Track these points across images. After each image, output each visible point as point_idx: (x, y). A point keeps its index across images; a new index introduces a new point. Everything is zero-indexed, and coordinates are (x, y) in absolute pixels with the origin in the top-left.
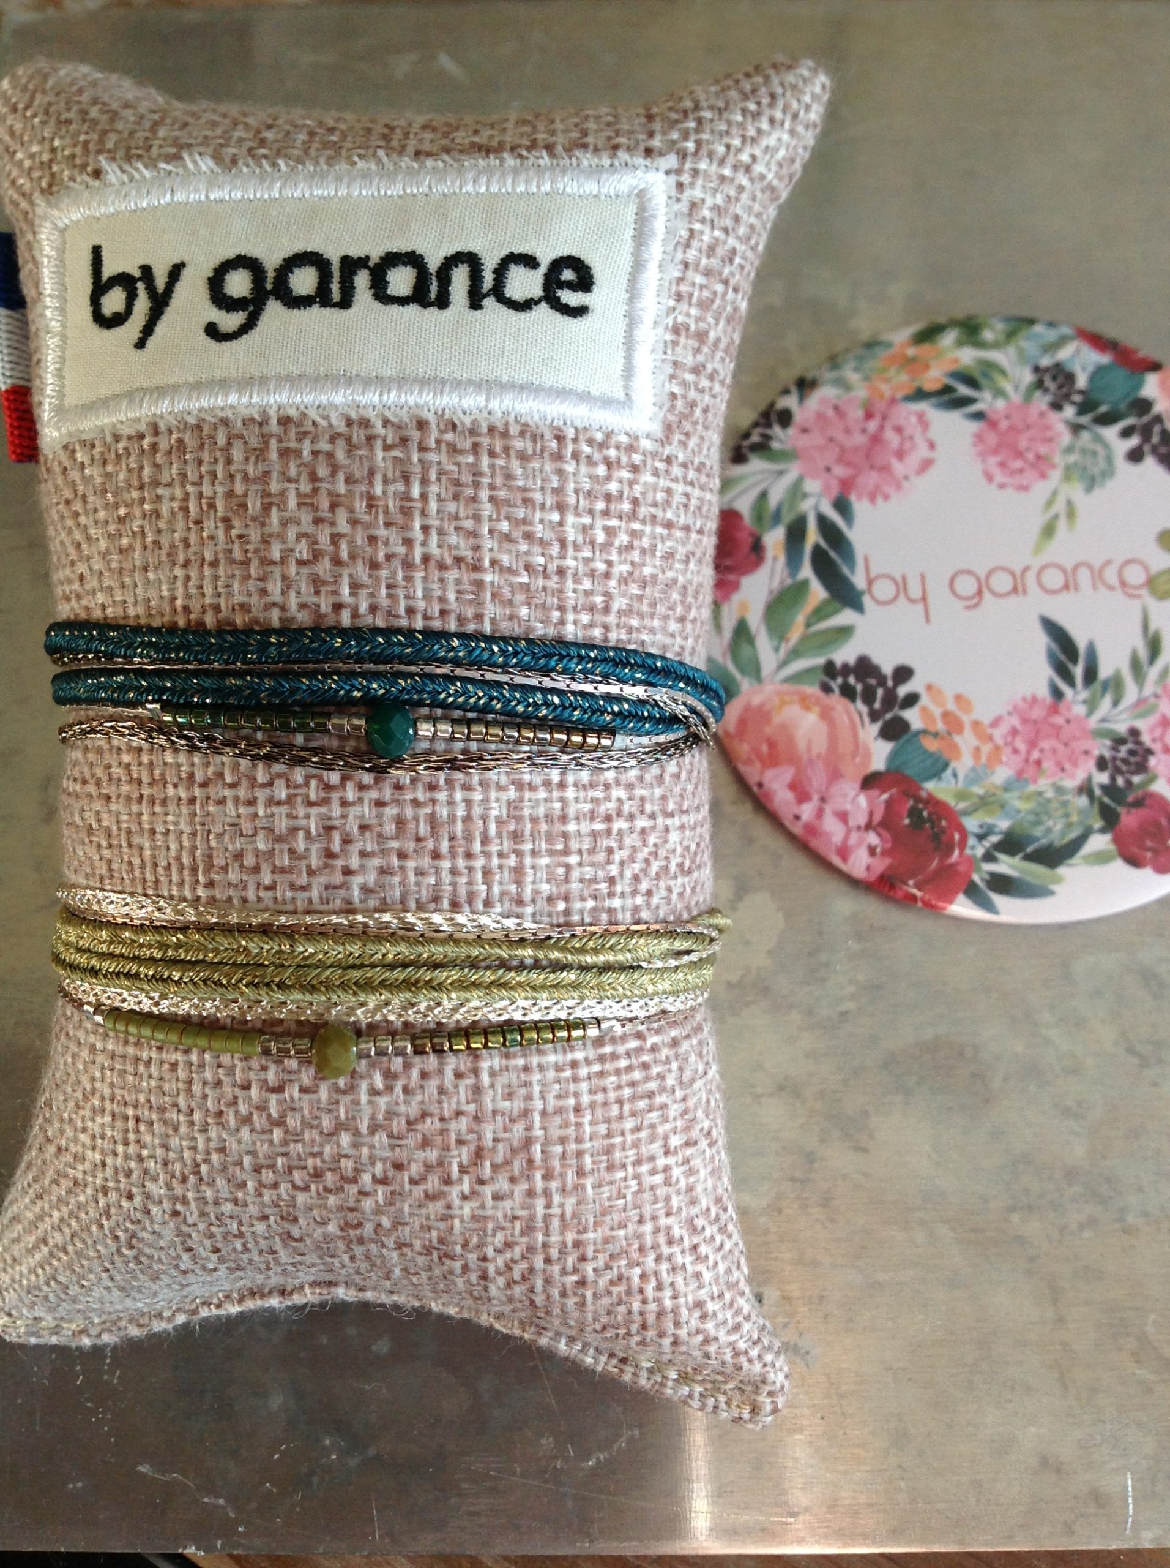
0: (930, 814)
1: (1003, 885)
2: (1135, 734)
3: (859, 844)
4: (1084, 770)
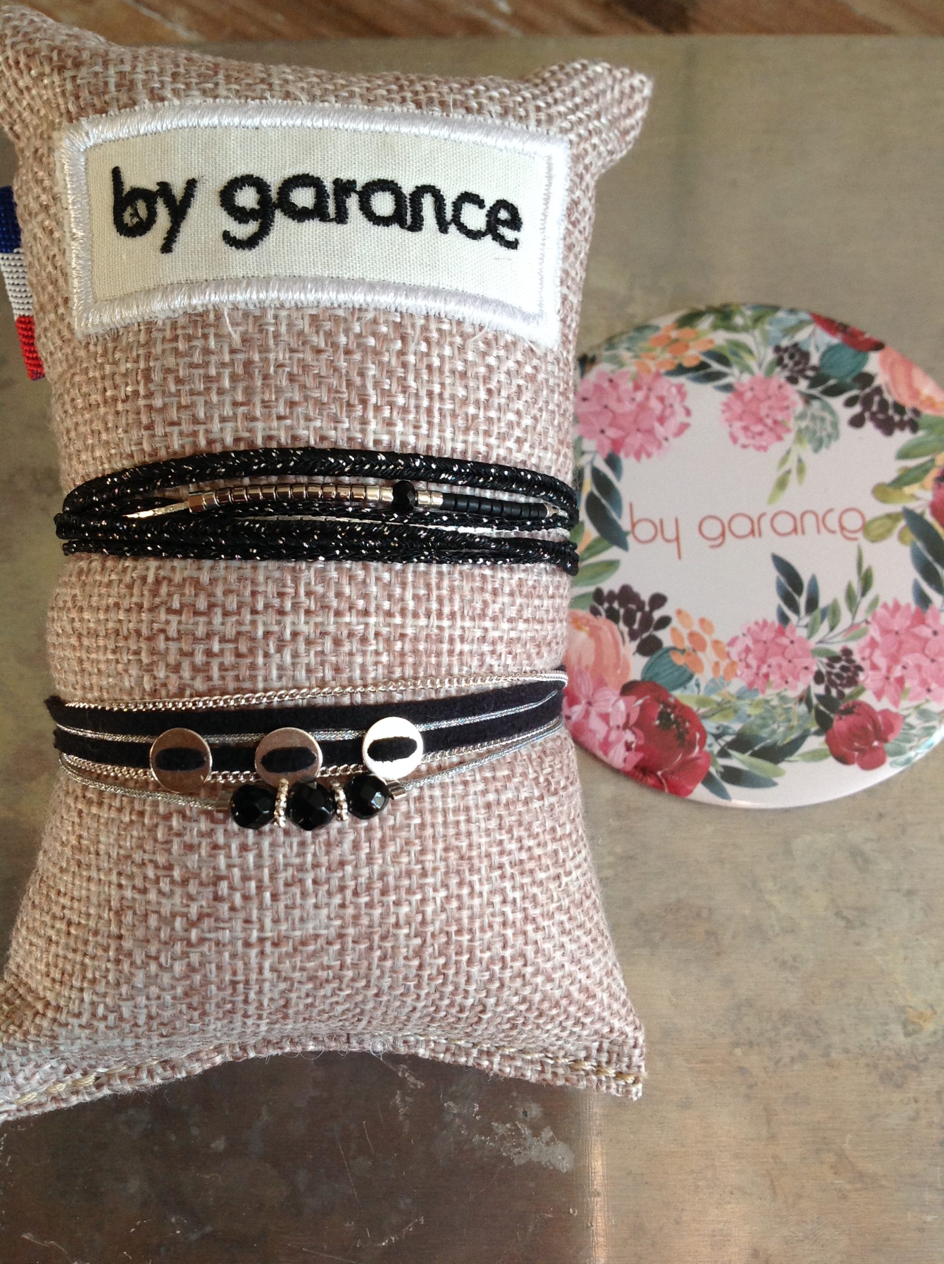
0: (676, 717)
1: (734, 776)
2: (847, 652)
3: (618, 740)
4: (804, 682)
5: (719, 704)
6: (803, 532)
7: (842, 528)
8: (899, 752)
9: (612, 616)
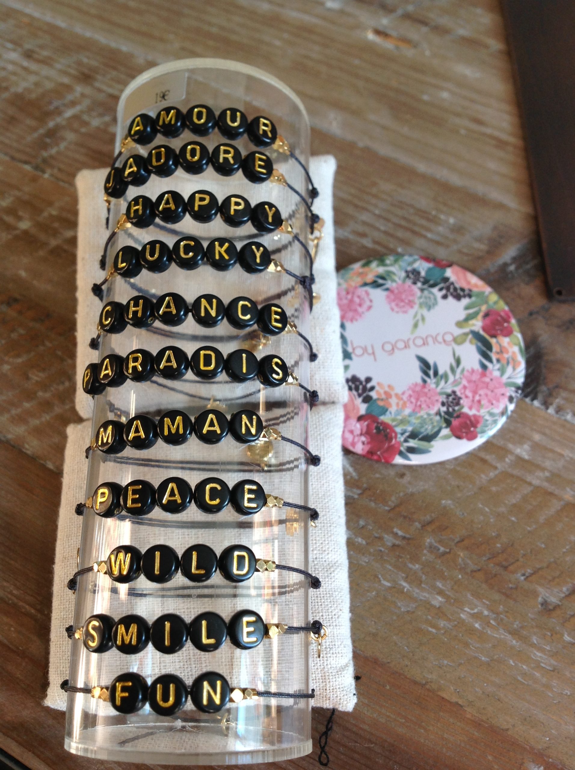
0: (383, 428)
1: (412, 450)
2: (454, 392)
3: (358, 441)
4: (438, 406)
5: (401, 420)
6: (428, 344)
7: (444, 341)
8: (483, 432)
9: (349, 388)
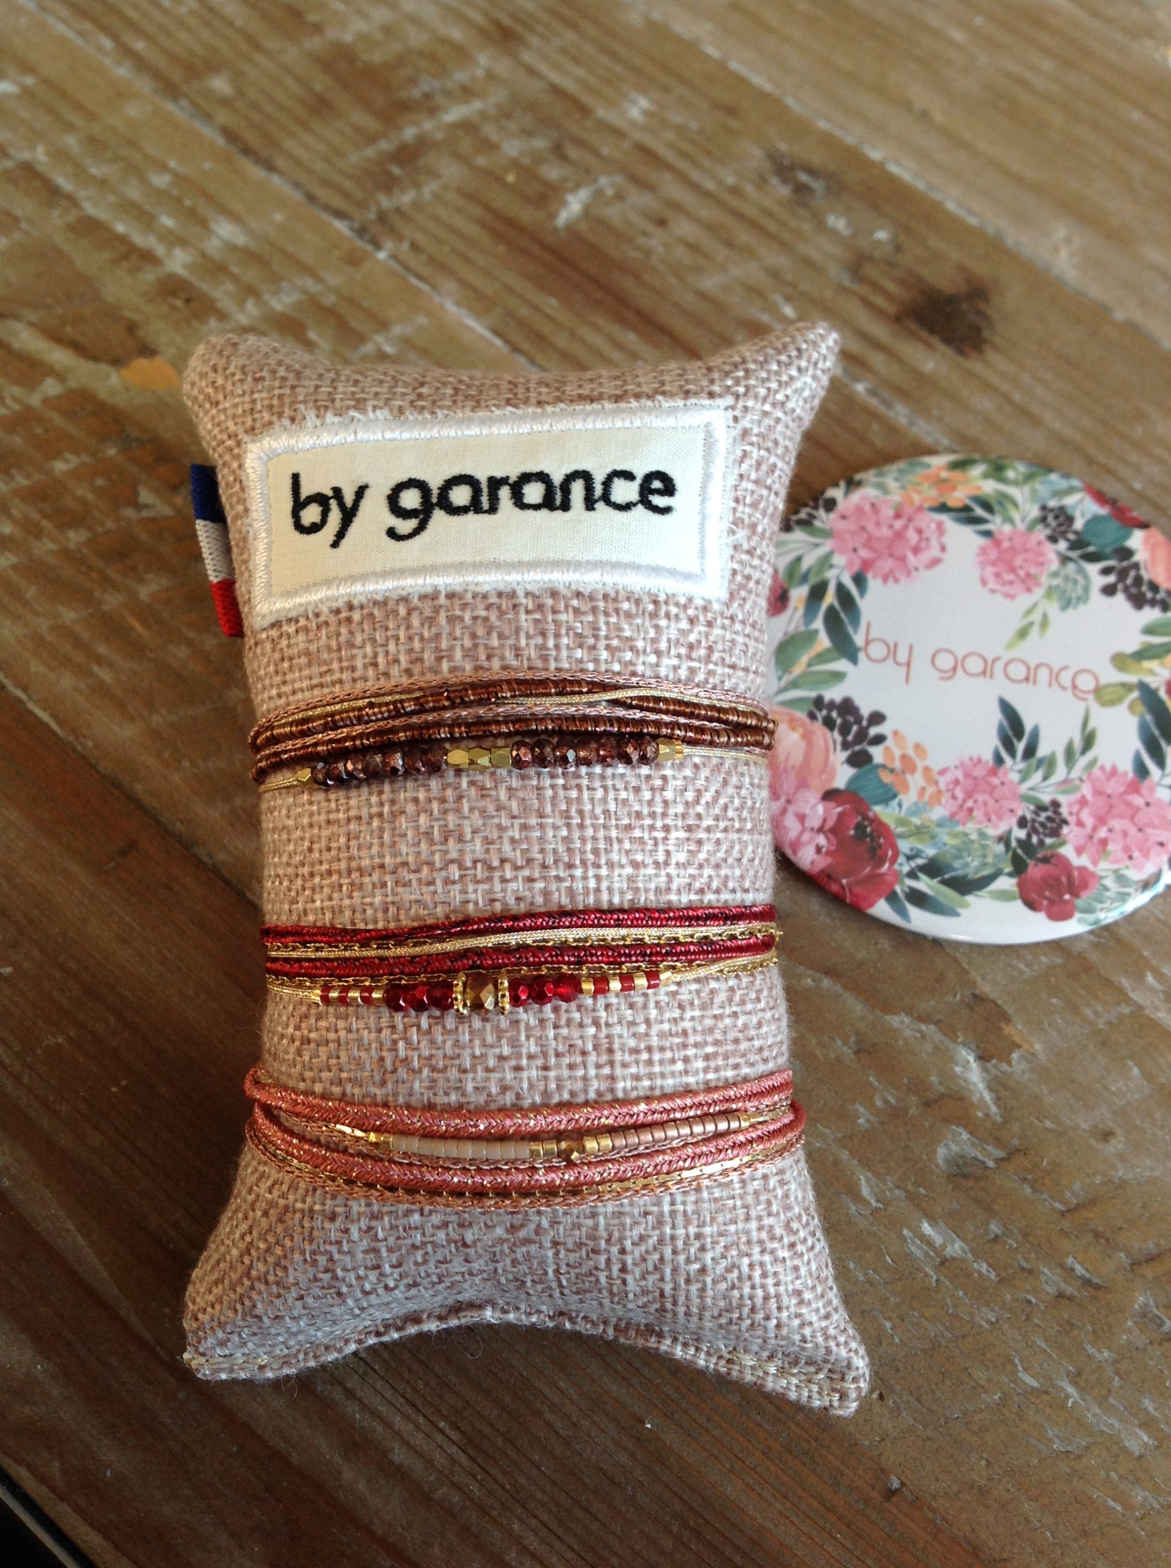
0: (873, 831)
1: (919, 899)
2: (1056, 804)
3: (810, 842)
4: (1008, 824)
5: (917, 827)
6: (1035, 682)
7: (1074, 686)
8: (1089, 910)
9: (829, 723)
